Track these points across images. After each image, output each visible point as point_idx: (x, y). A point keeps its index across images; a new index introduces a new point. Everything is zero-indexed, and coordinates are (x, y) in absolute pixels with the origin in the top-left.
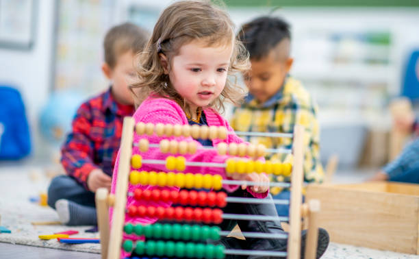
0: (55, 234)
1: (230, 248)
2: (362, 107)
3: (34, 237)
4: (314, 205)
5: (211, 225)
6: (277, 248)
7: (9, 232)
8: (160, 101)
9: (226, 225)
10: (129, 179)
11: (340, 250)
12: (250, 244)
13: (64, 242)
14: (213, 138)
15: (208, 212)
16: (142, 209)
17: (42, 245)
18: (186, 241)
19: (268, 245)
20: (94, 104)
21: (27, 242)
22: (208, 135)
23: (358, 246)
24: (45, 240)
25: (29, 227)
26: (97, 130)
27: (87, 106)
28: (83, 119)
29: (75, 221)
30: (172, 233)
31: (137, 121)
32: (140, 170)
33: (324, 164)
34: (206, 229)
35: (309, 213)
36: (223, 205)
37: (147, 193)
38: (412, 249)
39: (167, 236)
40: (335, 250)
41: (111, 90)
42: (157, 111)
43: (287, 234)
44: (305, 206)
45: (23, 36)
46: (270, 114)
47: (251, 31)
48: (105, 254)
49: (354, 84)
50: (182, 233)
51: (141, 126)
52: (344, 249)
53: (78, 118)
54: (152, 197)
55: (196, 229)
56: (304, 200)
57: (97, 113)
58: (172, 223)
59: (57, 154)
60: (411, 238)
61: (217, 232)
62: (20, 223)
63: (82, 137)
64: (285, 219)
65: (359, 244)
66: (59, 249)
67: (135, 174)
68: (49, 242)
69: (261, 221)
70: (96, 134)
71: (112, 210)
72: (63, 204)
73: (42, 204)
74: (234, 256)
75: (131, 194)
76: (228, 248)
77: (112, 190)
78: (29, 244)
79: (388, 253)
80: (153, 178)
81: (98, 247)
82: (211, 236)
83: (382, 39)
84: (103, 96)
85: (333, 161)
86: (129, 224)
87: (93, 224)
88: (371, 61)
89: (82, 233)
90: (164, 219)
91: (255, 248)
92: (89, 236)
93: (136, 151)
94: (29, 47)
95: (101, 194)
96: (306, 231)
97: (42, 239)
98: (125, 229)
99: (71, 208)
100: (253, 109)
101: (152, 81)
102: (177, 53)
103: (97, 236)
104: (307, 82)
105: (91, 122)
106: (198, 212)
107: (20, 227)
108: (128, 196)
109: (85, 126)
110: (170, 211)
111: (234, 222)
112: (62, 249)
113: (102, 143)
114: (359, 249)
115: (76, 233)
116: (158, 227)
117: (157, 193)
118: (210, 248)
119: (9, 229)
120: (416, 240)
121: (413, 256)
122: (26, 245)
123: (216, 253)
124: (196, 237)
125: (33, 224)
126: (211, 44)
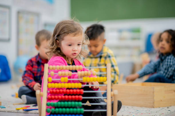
0: (22, 107)
2: (131, 56)
3: (14, 109)
4: (116, 92)
7: (5, 108)
8: (57, 57)
9: (84, 101)
10: (48, 86)
11: (126, 108)
13: (25, 110)
14: (77, 70)
15: (77, 97)
16: (53, 97)
17: (17, 112)
22: (76, 68)
23: (132, 106)
24: (18, 110)
25: (12, 106)
26: (35, 69)
27: (31, 61)
29: (28, 102)
31: (49, 65)
34: (77, 103)
35: (114, 95)
36: (82, 94)
37: (54, 91)
38: (152, 106)
40: (124, 108)
41: (39, 54)
42: (56, 61)
43: (106, 103)
44: (112, 93)
45: (6, 36)
47: (91, 29)
48: (40, 114)
49: (128, 47)
51: (51, 67)
52: (128, 107)
53: (28, 65)
54: (56, 92)
55: (73, 103)
56: (112, 91)
57: (34, 63)
58: (64, 101)
59: (21, 79)
60: (152, 102)
61: (81, 104)
62: (9, 104)
63: (29, 72)
64: (105, 97)
65: (133, 105)
67: (50, 84)
68: (19, 111)
70: (34, 70)
71: (42, 98)
72: (24, 97)
73: (17, 97)
75: (49, 92)
77: (41, 90)
78: (12, 112)
80: (56, 85)
81: (38, 111)
82: (79, 105)
83: (137, 31)
84: (36, 57)
85: (122, 75)
86: (49, 103)
87: (35, 103)
89: (31, 107)
90: (61, 100)
92: (34, 108)
93: (49, 76)
94: (9, 40)
95: (38, 92)
96: (113, 102)
98: (47, 105)
99: (27, 98)
100: (91, 58)
101: (54, 50)
102: (63, 39)
103: (37, 107)
104: (111, 47)
105: (32, 66)
106: (74, 97)
107: (9, 106)
108: (47, 92)
109: (30, 68)
110: (63, 97)
112: (24, 113)
113: (37, 74)
115: (29, 107)
116: (59, 103)
117: (58, 91)
118: (79, 110)
119: (5, 107)
120: (154, 103)
121: (153, 109)
122: (11, 112)
123: (81, 111)
124: (73, 106)
125: (13, 104)
126: (75, 35)
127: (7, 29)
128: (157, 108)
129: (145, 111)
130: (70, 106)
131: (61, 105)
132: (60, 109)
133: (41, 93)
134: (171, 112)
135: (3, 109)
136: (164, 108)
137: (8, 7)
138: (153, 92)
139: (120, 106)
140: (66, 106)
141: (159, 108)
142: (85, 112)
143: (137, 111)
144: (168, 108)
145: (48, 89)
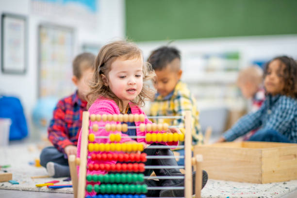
0: (46, 183)
1: (150, 186)
2: (225, 97)
3: (33, 185)
4: (199, 158)
5: (138, 173)
6: (177, 184)
7: (18, 184)
8: (104, 102)
9: (147, 173)
10: (88, 148)
11: (216, 184)
12: (161, 183)
13: (51, 187)
14: (136, 121)
15: (136, 165)
16: (97, 166)
17: (38, 190)
18: (124, 184)
19: (172, 183)
20: (66, 101)
21: (29, 189)
22: (134, 119)
23: (226, 180)
25: (29, 180)
26: (68, 116)
27: (63, 102)
28: (60, 110)
29: (58, 175)
30: (115, 179)
31: (91, 113)
32: (94, 142)
33: (204, 133)
34: (135, 176)
35: (196, 163)
36: (145, 161)
37: (99, 156)
38: (259, 180)
39: (113, 181)
40: (213, 183)
41: (77, 92)
43: (183, 175)
44: (194, 159)
45: (20, 66)
46: (167, 103)
48: (76, 194)
49: (219, 84)
50: (121, 179)
51: (93, 116)
52: (219, 183)
53: (56, 110)
54: (102, 158)
55: (130, 176)
56: (193, 155)
57: (68, 106)
58: (115, 173)
59: (45, 134)
60: (258, 174)
61: (142, 177)
62: (24, 178)
63: (60, 122)
64: (182, 167)
65: (227, 180)
66: (48, 192)
67: (91, 145)
68: (42, 188)
69: (167, 169)
70: (68, 119)
71: (78, 168)
72: (51, 165)
73: (37, 166)
74: (153, 190)
75: (90, 157)
76: (149, 186)
78: (30, 190)
79: (245, 184)
80: (102, 147)
81: (71, 189)
82: (139, 179)
83: (234, 56)
84: (72, 96)
85: (209, 130)
86: (90, 175)
88: (229, 70)
89: (61, 182)
90: (110, 171)
91: (165, 185)
92: (66, 183)
94: (24, 72)
95: (72, 158)
96: (195, 172)
97: (38, 187)
98: (87, 178)
100: (159, 101)
103: (70, 183)
104: (190, 84)
105: (65, 111)
106: (130, 166)
107: (24, 180)
108: (88, 159)
109: (61, 114)
110: (113, 166)
111: (151, 170)
112: (50, 192)
113: (72, 124)
114: (228, 182)
115: (58, 182)
116: (107, 176)
117: (105, 156)
118: (139, 187)
119: (18, 182)
120: (261, 175)
121: (259, 185)
122: (28, 191)
123: (142, 190)
124: (130, 181)
125: (32, 178)
126: (128, 58)
127: (20, 53)
128: (266, 183)
129: (248, 189)
130: (124, 181)
131: (110, 179)
132: (109, 186)
133: (78, 159)
134: (289, 190)
135: (15, 186)
136: (277, 184)
137: (24, 18)
138: (261, 158)
139: (205, 180)
140: (118, 181)
141: (271, 183)
142: (149, 191)
143: (234, 189)
144: (284, 183)
145: (89, 153)
